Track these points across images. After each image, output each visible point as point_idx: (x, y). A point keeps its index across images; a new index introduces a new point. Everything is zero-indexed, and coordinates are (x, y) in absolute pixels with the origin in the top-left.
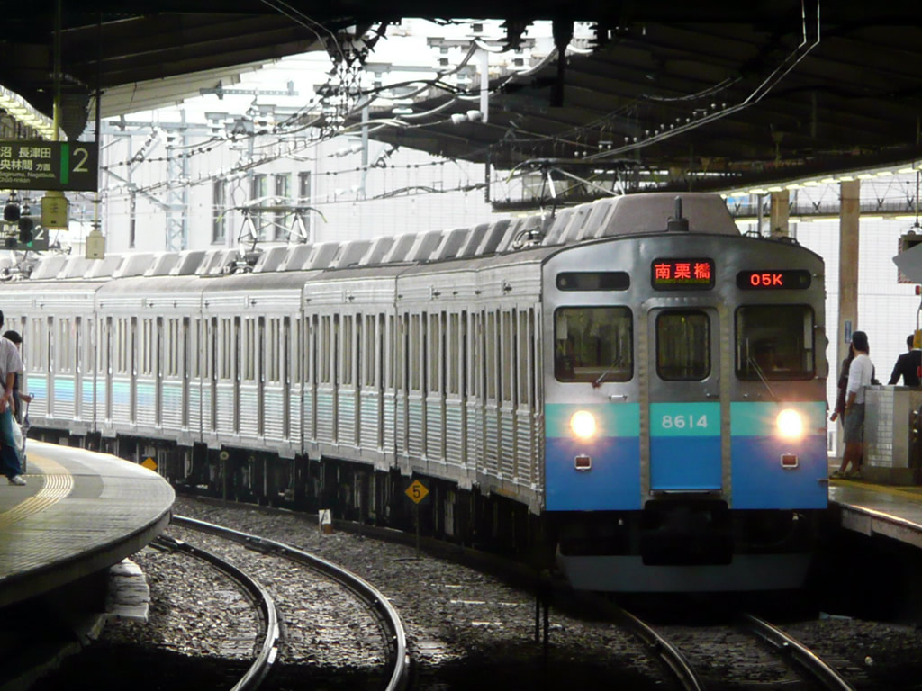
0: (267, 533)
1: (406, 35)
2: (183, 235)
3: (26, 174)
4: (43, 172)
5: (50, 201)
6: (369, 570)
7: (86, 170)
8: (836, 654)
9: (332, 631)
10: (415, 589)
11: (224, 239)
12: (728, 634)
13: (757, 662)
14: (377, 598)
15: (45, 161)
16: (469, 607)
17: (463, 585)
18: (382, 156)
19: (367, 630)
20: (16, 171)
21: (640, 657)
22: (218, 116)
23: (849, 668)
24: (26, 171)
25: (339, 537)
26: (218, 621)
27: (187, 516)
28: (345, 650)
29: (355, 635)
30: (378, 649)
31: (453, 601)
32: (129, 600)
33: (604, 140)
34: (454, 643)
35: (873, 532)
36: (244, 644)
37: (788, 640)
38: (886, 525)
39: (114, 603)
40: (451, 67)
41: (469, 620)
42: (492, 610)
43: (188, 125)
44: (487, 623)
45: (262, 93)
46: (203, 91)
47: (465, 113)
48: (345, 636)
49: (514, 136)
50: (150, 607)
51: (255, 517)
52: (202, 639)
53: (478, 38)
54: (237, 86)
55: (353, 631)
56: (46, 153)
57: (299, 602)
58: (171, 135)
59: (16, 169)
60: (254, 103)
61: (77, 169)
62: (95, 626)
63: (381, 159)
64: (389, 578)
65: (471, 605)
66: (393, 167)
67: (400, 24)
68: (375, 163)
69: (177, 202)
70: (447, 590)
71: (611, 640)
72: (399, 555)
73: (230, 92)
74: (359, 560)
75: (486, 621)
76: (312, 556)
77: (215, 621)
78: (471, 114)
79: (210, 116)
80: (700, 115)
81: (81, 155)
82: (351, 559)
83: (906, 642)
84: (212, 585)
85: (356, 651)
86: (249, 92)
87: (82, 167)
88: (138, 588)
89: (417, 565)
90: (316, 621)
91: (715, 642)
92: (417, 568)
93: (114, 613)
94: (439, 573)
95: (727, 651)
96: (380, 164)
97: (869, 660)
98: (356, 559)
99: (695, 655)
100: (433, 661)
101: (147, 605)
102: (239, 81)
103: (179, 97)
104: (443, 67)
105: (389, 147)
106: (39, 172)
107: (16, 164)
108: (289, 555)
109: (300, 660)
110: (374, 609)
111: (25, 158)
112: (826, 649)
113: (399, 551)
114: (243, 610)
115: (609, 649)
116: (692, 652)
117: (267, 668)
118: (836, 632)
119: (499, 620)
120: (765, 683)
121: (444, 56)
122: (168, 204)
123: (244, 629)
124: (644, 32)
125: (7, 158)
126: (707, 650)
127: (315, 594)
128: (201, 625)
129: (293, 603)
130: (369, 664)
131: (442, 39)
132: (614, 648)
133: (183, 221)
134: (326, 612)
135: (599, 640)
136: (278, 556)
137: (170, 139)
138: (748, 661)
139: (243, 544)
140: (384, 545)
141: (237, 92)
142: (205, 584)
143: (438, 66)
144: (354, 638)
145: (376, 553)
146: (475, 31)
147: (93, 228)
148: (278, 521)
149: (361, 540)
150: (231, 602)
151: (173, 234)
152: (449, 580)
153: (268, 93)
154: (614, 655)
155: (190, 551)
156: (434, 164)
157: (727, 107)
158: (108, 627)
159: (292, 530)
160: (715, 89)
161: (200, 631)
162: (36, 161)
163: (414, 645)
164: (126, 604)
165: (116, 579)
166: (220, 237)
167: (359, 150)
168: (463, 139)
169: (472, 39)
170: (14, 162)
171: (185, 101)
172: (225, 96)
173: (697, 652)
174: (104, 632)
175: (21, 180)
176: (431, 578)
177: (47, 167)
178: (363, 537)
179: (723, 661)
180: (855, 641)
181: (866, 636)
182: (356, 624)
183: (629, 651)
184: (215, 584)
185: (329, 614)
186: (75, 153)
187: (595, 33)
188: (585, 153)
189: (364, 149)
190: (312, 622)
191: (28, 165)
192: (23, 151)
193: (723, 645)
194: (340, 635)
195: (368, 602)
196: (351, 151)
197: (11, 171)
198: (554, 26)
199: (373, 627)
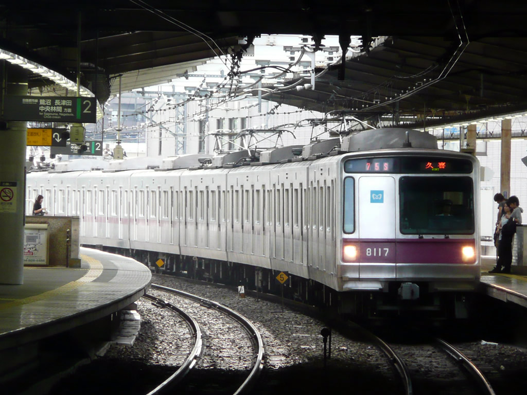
0: (213, 297)
1: (273, 45)
2: (183, 149)
3: (59, 114)
4: (68, 113)
5: (75, 129)
6: (258, 317)
7: (90, 112)
8: (487, 364)
9: (229, 350)
10: (277, 328)
11: (204, 151)
12: (433, 352)
13: (445, 368)
14: (255, 333)
15: (68, 107)
16: (301, 338)
17: (303, 326)
18: (273, 108)
19: (247, 350)
20: (53, 112)
21: (384, 365)
22: (191, 89)
23: (492, 372)
24: (58, 112)
25: (247, 300)
26: (171, 345)
27: (177, 288)
28: (232, 361)
29: (240, 353)
30: (249, 361)
31: (294, 335)
32: (126, 334)
33: (376, 99)
34: (289, 357)
35: (508, 300)
36: (181, 358)
37: (462, 356)
38: (513, 296)
39: (118, 335)
40: (295, 61)
41: (300, 345)
42: (313, 339)
43: (176, 93)
44: (308, 347)
45: (208, 76)
46: (179, 75)
47: (303, 85)
48: (234, 353)
49: (335, 98)
50: (137, 337)
51: (209, 289)
52: (159, 355)
53: (305, 46)
54: (195, 73)
55: (239, 350)
56: (69, 103)
57: (217, 334)
58: (169, 98)
59: (53, 111)
60: (203, 81)
61: (85, 111)
62: (102, 349)
63: (272, 110)
64: (266, 321)
65: (303, 336)
66: (278, 114)
67: (260, 37)
68: (269, 112)
69: (181, 132)
70: (294, 328)
71: (371, 356)
72: (274, 310)
73: (192, 76)
74: (254, 312)
75: (308, 345)
76: (231, 310)
77: (169, 345)
78: (306, 86)
79: (187, 89)
80: (419, 85)
81: (87, 104)
82: (250, 311)
83: (523, 357)
84: (175, 325)
85: (237, 361)
86: (201, 76)
87: (87, 110)
88: (134, 328)
89: (281, 315)
90: (222, 345)
91: (426, 357)
92: (281, 316)
93: (115, 342)
94: (291, 320)
95: (431, 362)
96: (272, 113)
97: (502, 367)
98: (253, 311)
99: (413, 364)
100: (275, 367)
101: (135, 336)
102: (196, 70)
103: (169, 78)
104: (292, 62)
105: (276, 104)
106: (65, 113)
107: (53, 109)
108: (220, 309)
109: (206, 367)
110: (253, 338)
111: (58, 106)
112: (482, 361)
113: (276, 307)
114: (187, 339)
115: (369, 361)
116: (412, 362)
117: (188, 371)
118: (488, 351)
119: (315, 345)
120: (447, 380)
121: (292, 56)
122: (176, 133)
123: (183, 350)
124: (393, 43)
125: (49, 106)
126: (420, 361)
127: (227, 330)
128: (161, 347)
129: (214, 335)
130: (242, 369)
131: (291, 47)
132: (372, 360)
133: (183, 142)
134: (229, 340)
135: (365, 356)
136: (215, 309)
137: (169, 100)
138: (441, 367)
139: (199, 303)
140: (269, 304)
141: (195, 76)
142: (172, 325)
143: (289, 61)
144: (239, 354)
145: (263, 308)
146: (304, 42)
147: (117, 144)
148: (220, 291)
149: (258, 301)
150: (182, 334)
151: (178, 148)
152: (296, 323)
153: (211, 76)
154: (371, 364)
155: (170, 307)
156: (297, 112)
157: (431, 80)
158: (111, 348)
159: (225, 296)
160: (426, 71)
161: (159, 350)
162: (64, 107)
163: (268, 359)
164: (124, 336)
165: (126, 322)
166: (202, 150)
167: (257, 105)
168: (314, 100)
169: (303, 46)
170: (52, 107)
171: (172, 80)
172: (189, 78)
173: (415, 362)
174: (108, 351)
175: (56, 117)
176: (287, 322)
177: (70, 110)
178: (259, 300)
179: (428, 367)
180: (497, 356)
181: (503, 354)
182: (242, 347)
183: (379, 362)
184: (177, 325)
185: (230, 341)
186: (84, 103)
187: (361, 42)
188: (367, 106)
189: (259, 104)
190: (220, 345)
191: (60, 109)
192: (57, 102)
193: (430, 358)
194: (232, 352)
195: (251, 334)
196: (253, 106)
197: (51, 112)
198: (339, 37)
199: (250, 348)
